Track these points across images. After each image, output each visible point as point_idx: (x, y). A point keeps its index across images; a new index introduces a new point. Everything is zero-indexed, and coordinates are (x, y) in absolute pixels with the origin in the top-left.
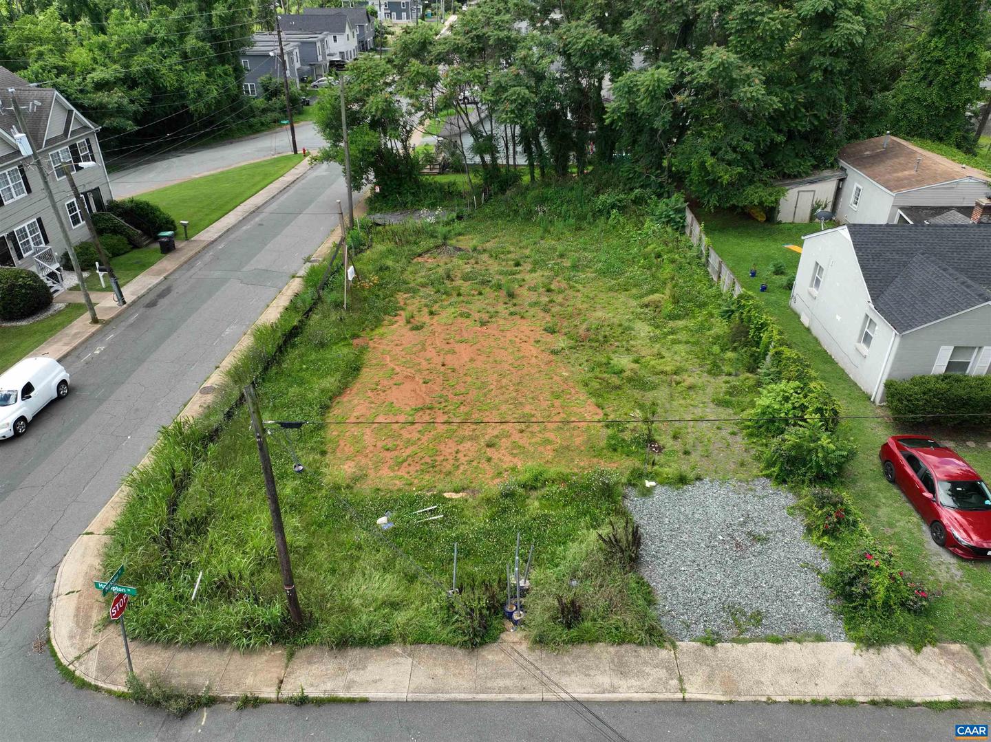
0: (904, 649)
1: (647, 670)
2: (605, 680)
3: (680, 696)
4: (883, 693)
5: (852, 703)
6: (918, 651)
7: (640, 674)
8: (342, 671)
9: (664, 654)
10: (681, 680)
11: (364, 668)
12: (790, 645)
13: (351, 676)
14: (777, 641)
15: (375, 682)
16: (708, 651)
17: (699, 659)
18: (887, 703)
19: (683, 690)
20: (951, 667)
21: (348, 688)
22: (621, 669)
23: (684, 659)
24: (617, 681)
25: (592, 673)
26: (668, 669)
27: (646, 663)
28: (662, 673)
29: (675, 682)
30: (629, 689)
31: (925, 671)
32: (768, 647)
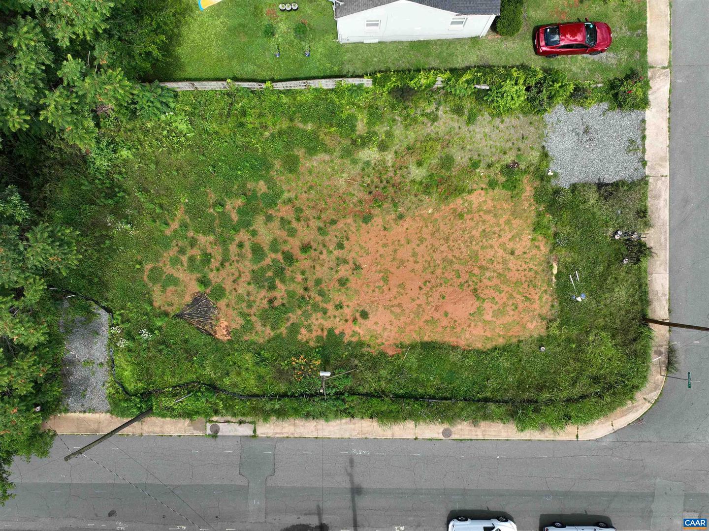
0: (650, 92)
1: (658, 187)
2: (662, 203)
3: (668, 177)
4: (666, 106)
5: (669, 119)
6: (651, 88)
7: (660, 190)
8: (659, 299)
9: (651, 180)
10: (662, 176)
11: (657, 291)
12: (647, 133)
13: (660, 295)
14: (644, 138)
15: (662, 285)
16: (648, 164)
17: (653, 168)
18: (669, 107)
19: (666, 176)
20: (658, 79)
21: (665, 295)
22: (657, 197)
23: (653, 173)
24: (662, 199)
25: (659, 207)
26: (658, 180)
27: (655, 188)
28: (659, 182)
29: (663, 178)
30: (665, 195)
31: (658, 89)
32: (647, 142)
